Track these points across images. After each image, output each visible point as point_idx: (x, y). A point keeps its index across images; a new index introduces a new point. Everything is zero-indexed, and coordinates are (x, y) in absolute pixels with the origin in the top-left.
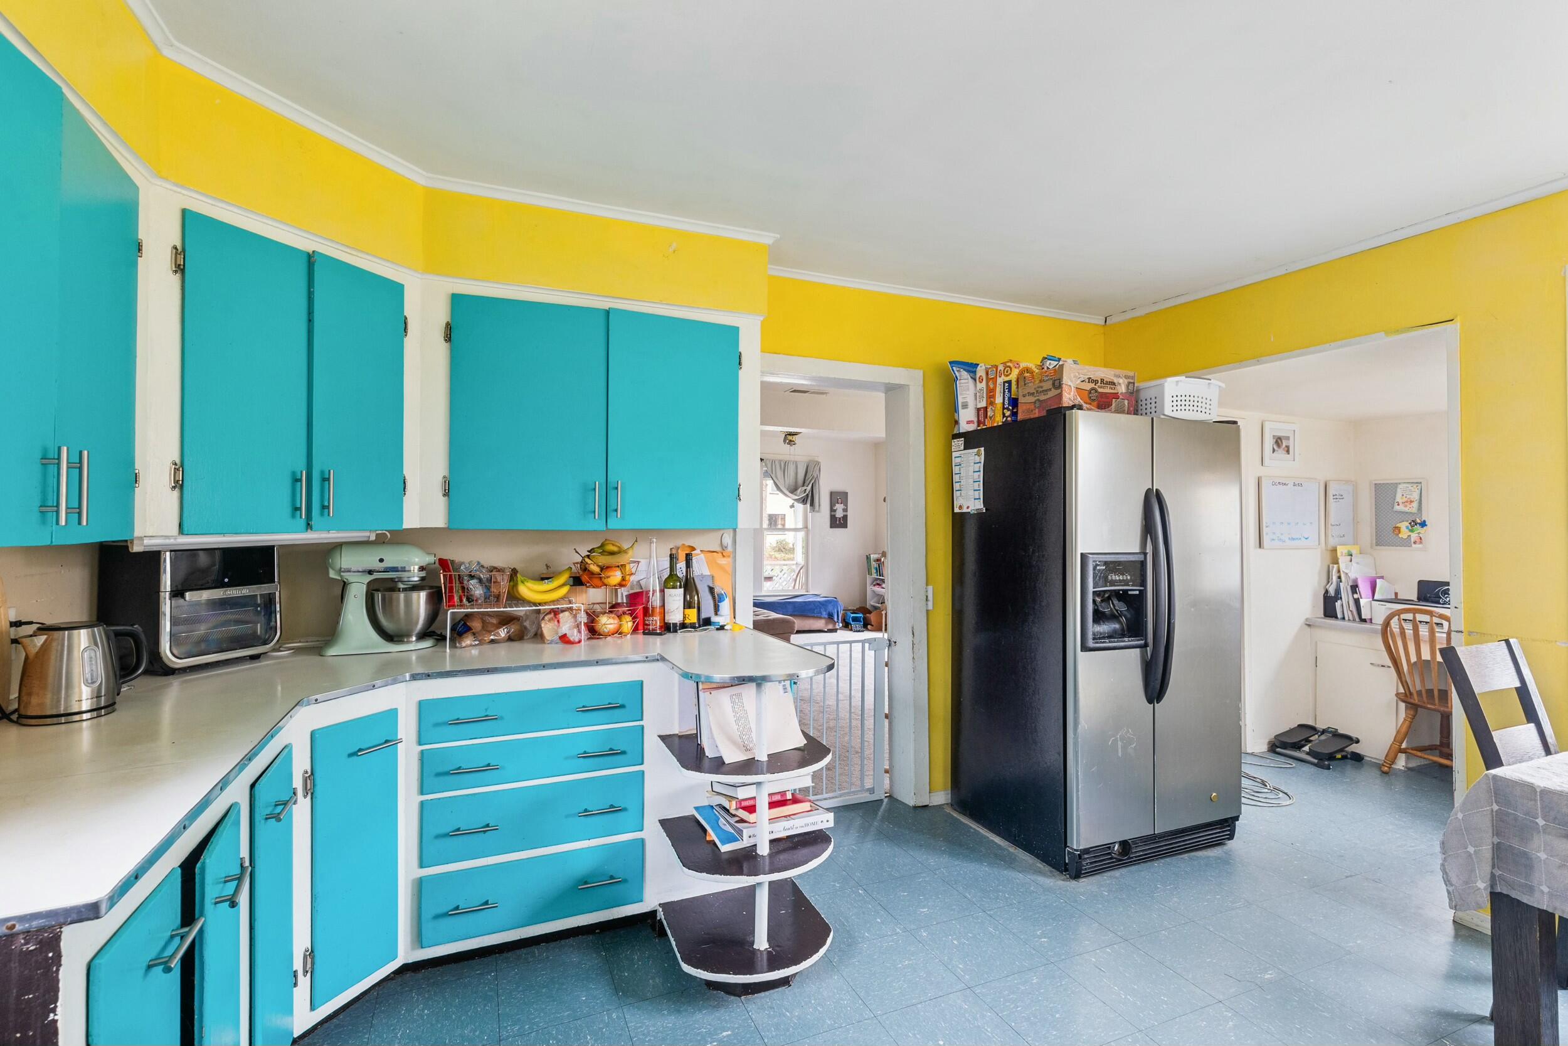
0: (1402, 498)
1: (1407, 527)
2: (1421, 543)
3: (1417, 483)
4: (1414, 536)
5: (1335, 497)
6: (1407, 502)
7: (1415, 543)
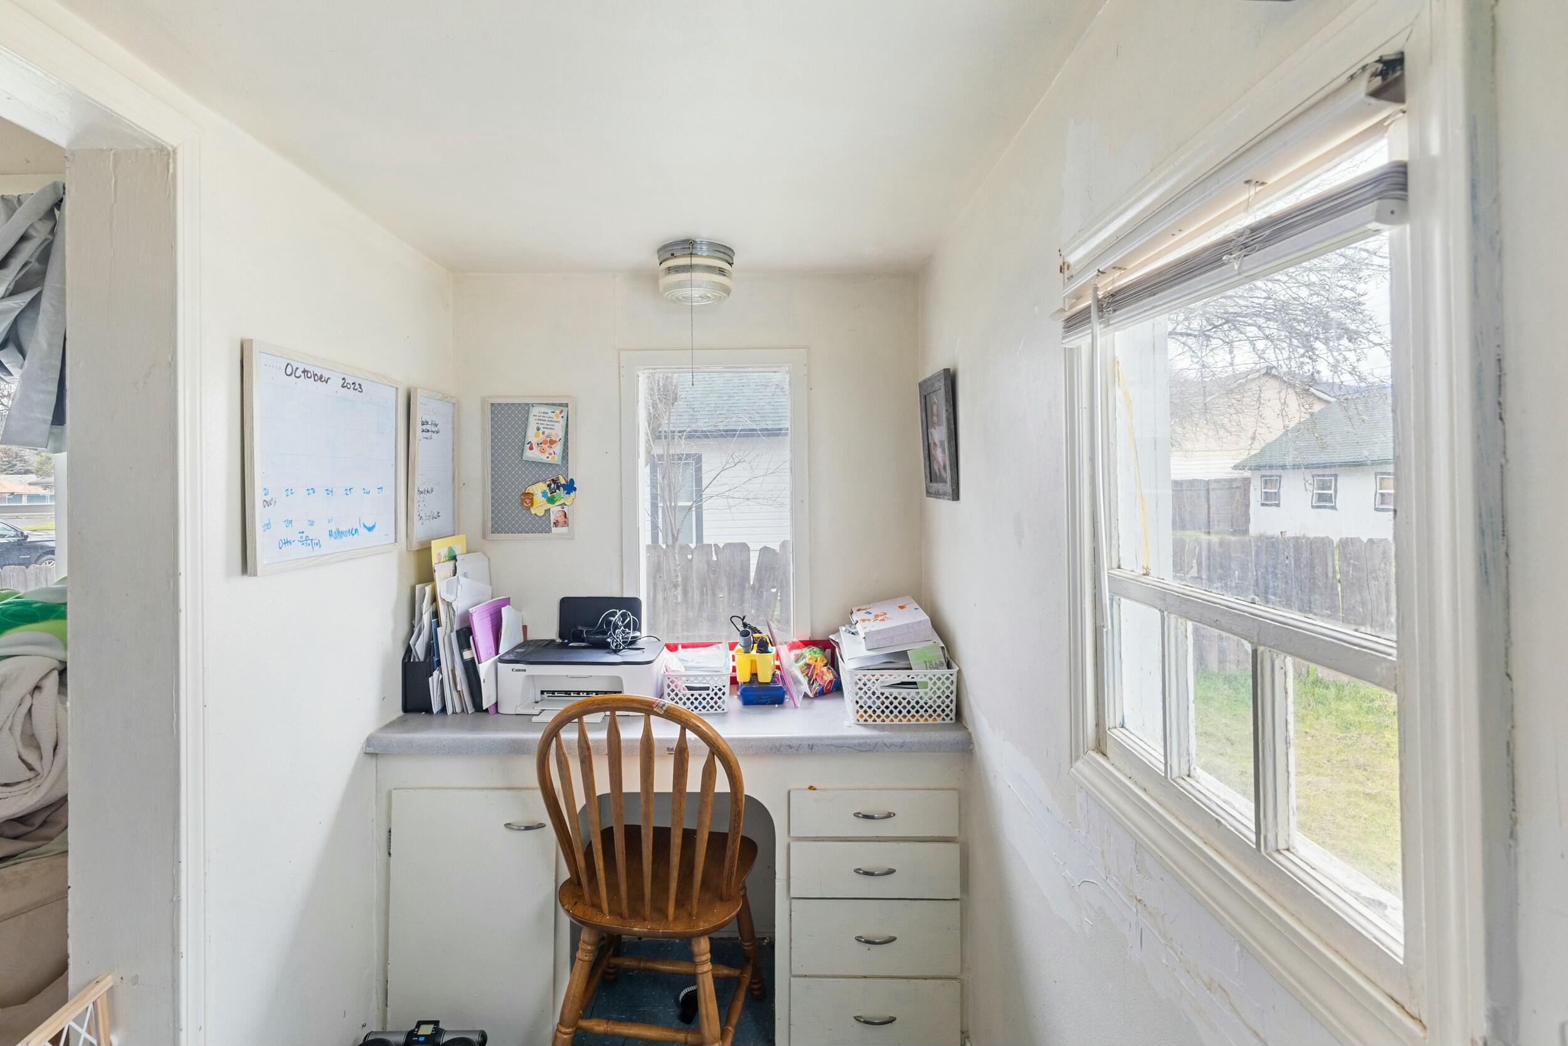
0: (537, 436)
1: (544, 494)
2: (566, 524)
3: (561, 405)
4: (555, 509)
5: (425, 427)
6: (545, 442)
7: (556, 524)
